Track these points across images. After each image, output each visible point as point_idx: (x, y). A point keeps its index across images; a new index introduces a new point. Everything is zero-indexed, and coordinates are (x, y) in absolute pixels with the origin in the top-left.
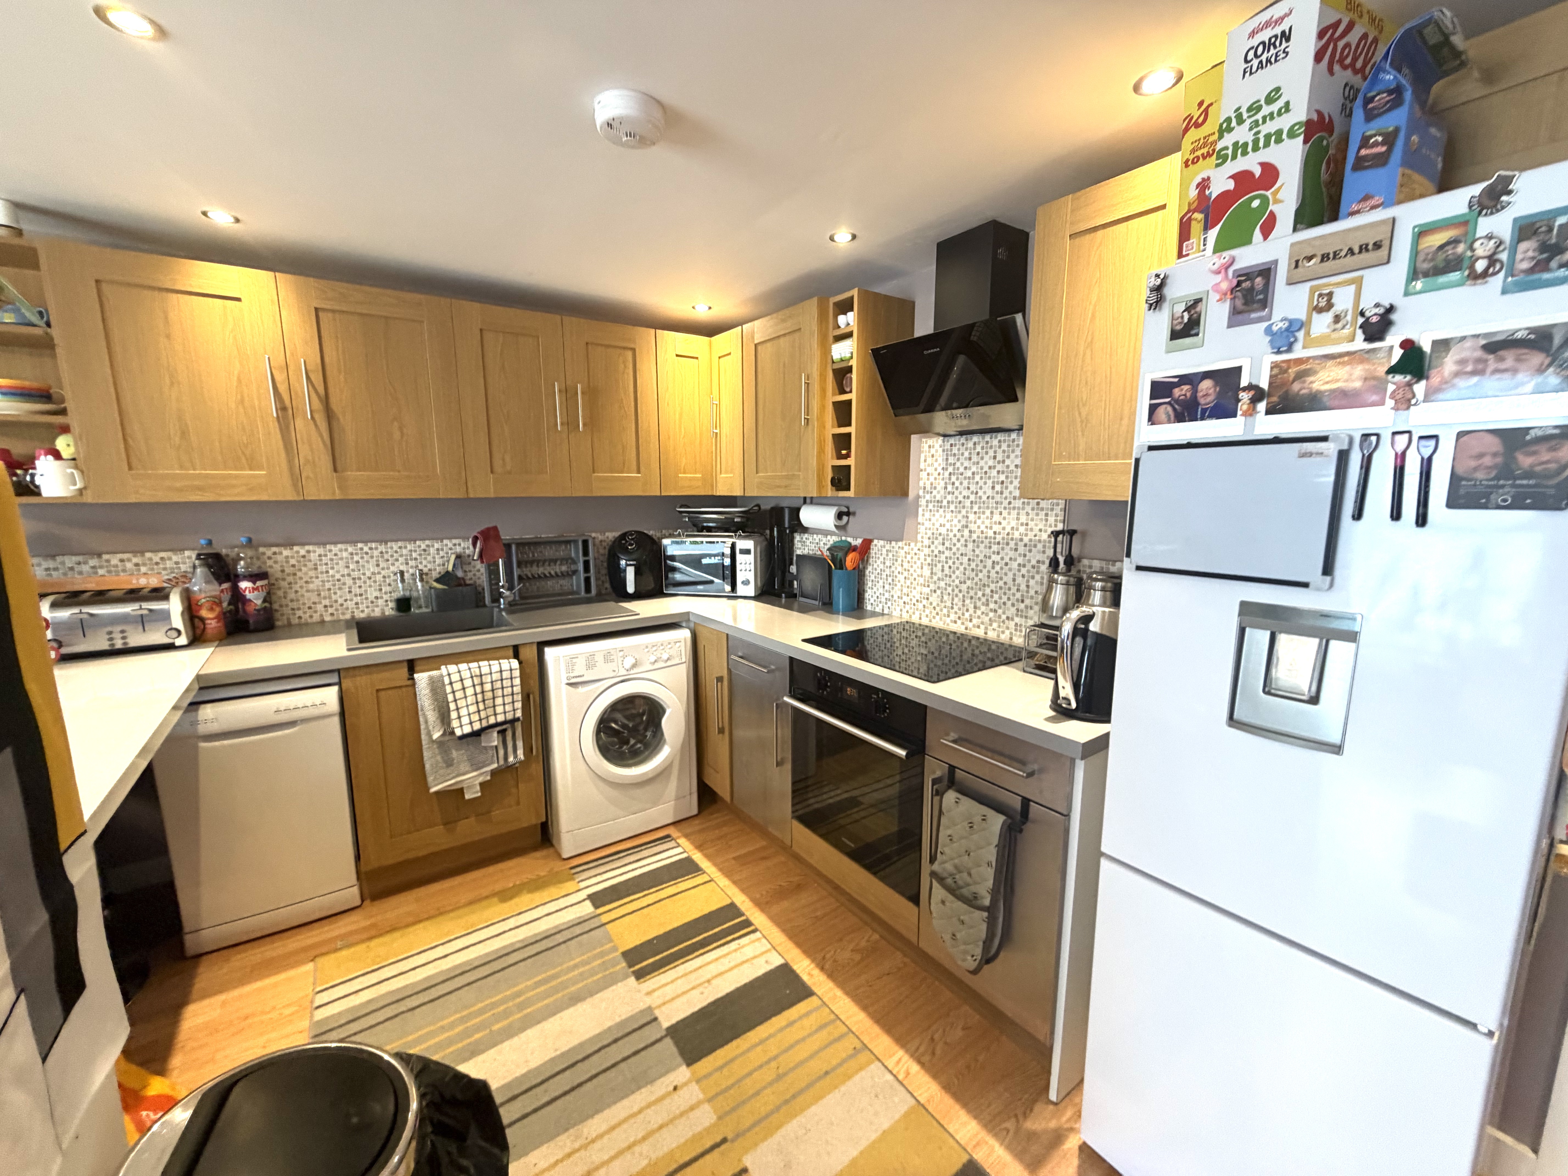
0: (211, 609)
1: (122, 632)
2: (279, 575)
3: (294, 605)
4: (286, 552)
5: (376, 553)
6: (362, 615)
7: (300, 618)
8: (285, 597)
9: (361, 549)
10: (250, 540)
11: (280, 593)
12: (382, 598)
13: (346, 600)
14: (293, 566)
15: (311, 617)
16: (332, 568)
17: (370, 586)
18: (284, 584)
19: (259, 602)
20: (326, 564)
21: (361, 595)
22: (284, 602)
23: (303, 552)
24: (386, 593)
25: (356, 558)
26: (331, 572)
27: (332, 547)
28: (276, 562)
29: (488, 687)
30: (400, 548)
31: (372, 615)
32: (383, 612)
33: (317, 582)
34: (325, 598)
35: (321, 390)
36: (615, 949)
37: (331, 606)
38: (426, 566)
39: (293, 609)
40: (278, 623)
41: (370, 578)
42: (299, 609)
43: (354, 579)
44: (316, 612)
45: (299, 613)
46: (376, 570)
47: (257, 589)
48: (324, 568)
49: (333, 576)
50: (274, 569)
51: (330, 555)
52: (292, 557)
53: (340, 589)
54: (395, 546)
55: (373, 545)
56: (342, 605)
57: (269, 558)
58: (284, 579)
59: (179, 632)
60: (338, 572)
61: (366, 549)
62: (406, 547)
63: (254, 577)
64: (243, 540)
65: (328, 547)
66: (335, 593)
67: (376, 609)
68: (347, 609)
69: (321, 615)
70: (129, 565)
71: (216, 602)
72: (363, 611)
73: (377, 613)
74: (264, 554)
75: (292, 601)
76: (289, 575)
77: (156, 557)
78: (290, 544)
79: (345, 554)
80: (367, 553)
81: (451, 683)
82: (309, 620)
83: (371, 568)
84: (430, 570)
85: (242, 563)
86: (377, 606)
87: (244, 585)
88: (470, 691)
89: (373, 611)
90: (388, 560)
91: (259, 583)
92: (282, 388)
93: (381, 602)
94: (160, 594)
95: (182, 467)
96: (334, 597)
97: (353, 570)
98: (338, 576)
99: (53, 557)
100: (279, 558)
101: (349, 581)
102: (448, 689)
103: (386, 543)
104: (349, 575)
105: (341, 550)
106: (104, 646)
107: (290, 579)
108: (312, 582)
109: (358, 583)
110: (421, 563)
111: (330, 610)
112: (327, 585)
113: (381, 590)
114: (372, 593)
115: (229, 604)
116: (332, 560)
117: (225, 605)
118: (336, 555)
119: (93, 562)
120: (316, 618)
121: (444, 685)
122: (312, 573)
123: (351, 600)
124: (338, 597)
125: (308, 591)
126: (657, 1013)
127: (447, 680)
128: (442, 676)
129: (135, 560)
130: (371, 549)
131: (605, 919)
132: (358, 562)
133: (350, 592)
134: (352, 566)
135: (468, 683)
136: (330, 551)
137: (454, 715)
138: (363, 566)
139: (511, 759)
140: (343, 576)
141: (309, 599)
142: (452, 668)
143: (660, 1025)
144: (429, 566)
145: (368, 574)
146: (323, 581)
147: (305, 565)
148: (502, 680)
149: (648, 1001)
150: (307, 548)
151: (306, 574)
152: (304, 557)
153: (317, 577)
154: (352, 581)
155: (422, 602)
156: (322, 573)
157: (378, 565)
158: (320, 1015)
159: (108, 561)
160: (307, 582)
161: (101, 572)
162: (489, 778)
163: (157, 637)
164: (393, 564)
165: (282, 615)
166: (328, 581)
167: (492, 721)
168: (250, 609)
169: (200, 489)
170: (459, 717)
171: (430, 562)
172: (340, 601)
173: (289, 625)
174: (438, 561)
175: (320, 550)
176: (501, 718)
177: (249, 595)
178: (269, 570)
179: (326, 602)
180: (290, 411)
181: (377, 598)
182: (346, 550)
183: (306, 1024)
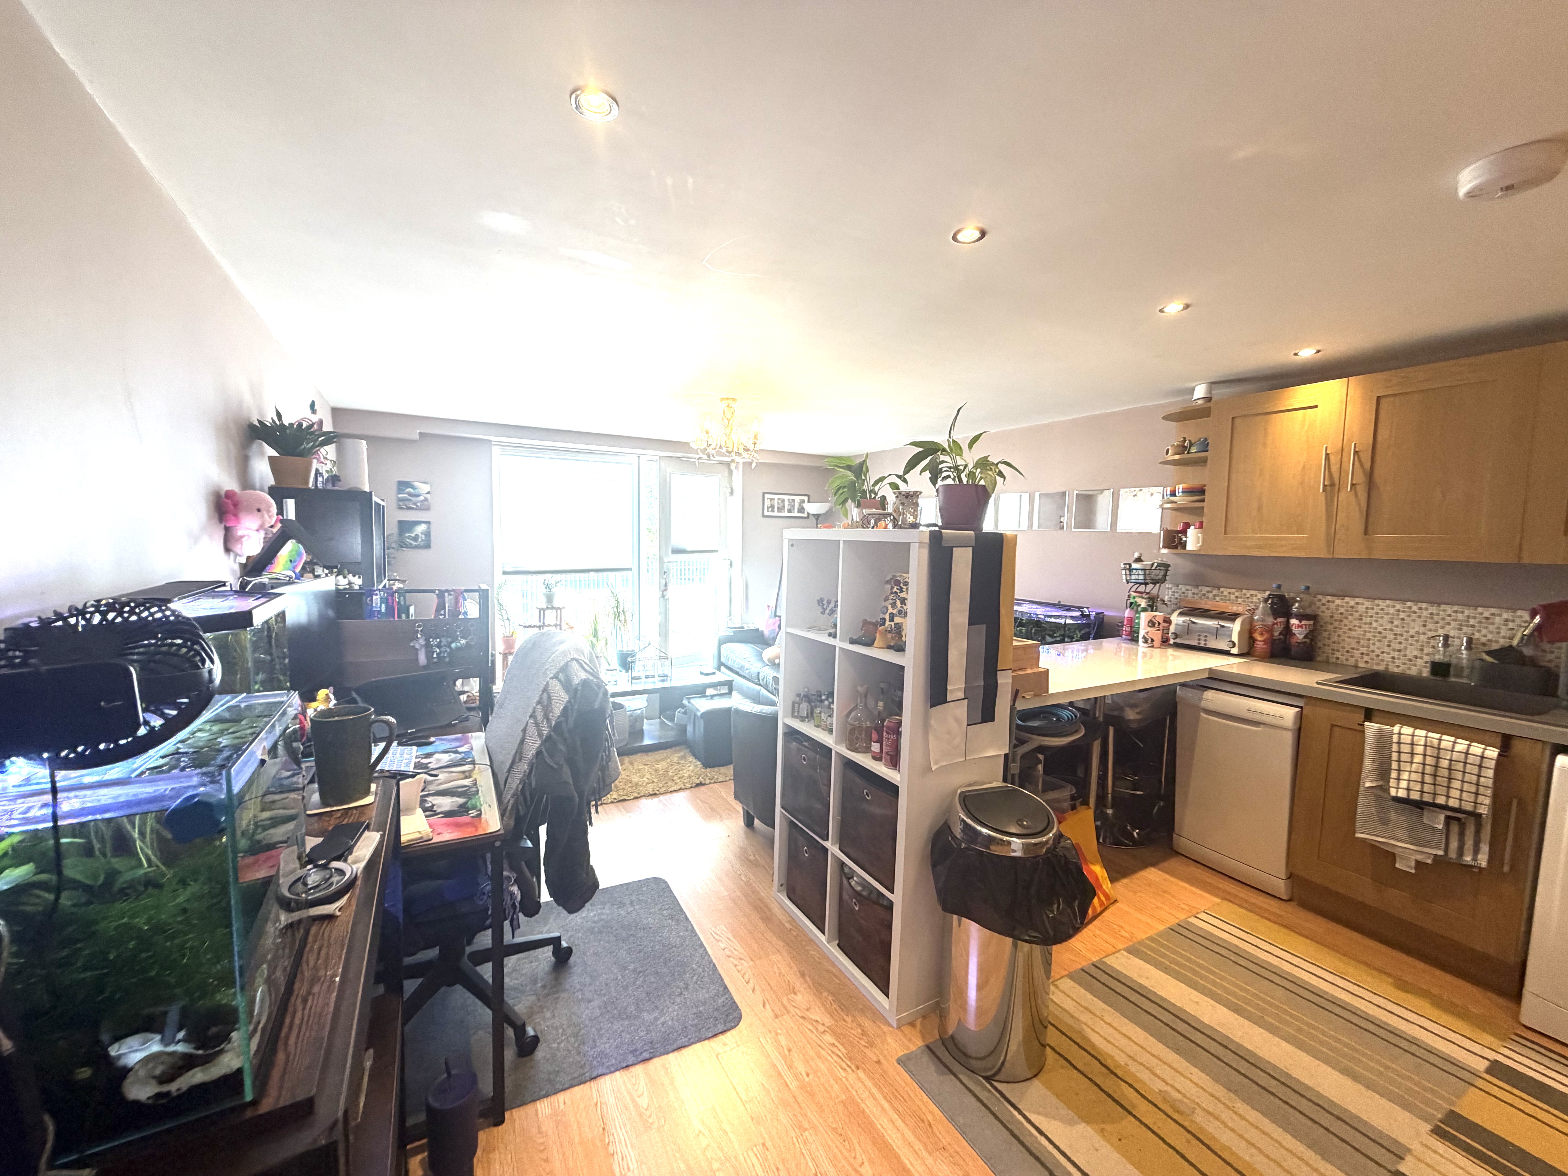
0: (1262, 634)
1: (1206, 636)
2: (1328, 619)
3: (1335, 646)
4: (1338, 602)
5: (1425, 613)
6: (1396, 670)
7: (1338, 658)
8: (1329, 639)
9: (1410, 608)
10: (1308, 588)
11: (1326, 634)
12: (1421, 658)
13: (1383, 653)
14: (1341, 614)
15: (1347, 660)
16: (1376, 621)
17: (1411, 645)
18: (1330, 627)
19: (1301, 637)
20: (1371, 617)
21: (1399, 651)
22: (1327, 642)
23: (1352, 603)
24: (1427, 654)
25: (1402, 615)
26: (1374, 625)
27: (1380, 602)
28: (1328, 609)
29: (1445, 763)
30: (1456, 612)
31: (1408, 672)
32: (1421, 672)
33: (1359, 631)
34: (1363, 646)
35: (1368, 465)
36: (1452, 1103)
37: (1368, 655)
38: (1485, 636)
39: (1333, 650)
40: (1319, 659)
41: (1412, 637)
42: (1338, 651)
43: (1396, 634)
44: (1352, 657)
45: (1338, 654)
46: (1422, 630)
47: (1301, 626)
48: (1368, 620)
49: (1376, 628)
50: (1325, 614)
51: (1376, 609)
52: (1342, 606)
53: (1380, 641)
54: (1449, 609)
55: (1424, 606)
56: (1378, 656)
57: (1324, 605)
58: (1331, 624)
59: (1234, 645)
60: (1381, 625)
61: (1415, 608)
62: (1463, 612)
63: (1301, 617)
64: (1303, 587)
65: (1377, 602)
66: (1374, 644)
67: (1413, 668)
68: (1382, 661)
69: (1357, 661)
70: (1232, 597)
71: (1270, 630)
72: (1398, 667)
73: (1413, 671)
74: (1320, 600)
75: (1334, 642)
76: (1336, 620)
77: (1248, 594)
78: (1342, 596)
79: (1392, 611)
80: (1415, 612)
81: (1399, 743)
82: (1345, 662)
83: (1417, 627)
84: (1489, 640)
85: (1297, 605)
86: (1415, 665)
87: (1294, 621)
88: (1418, 759)
89: (1409, 669)
90: (1437, 623)
91: (1304, 622)
92: (1335, 468)
93: (1420, 662)
94: (1233, 617)
95: (1254, 532)
96: (1372, 648)
97: (1397, 626)
98: (1380, 629)
99: (1197, 586)
100: (1332, 606)
101: (1391, 636)
102: (1395, 747)
103: (1439, 605)
104: (1391, 630)
105: (1388, 606)
106: (1195, 643)
107: (1336, 624)
108: (1355, 630)
109: (1400, 639)
110: (1479, 631)
111: (1366, 658)
112: (1368, 635)
113: (1422, 650)
114: (1412, 652)
115: (1280, 634)
116: (1377, 613)
117: (1276, 634)
118: (1382, 610)
119: (1215, 592)
120: (1352, 662)
121: (1392, 743)
122: (1356, 623)
123: (1388, 654)
124: (1376, 647)
125: (1349, 637)
126: (1408, 1158)
127: (1395, 738)
128: (1392, 733)
129: (1237, 594)
130: (1420, 609)
131: (1479, 1083)
132: (1403, 619)
133: (1389, 646)
134: (1396, 622)
135: (1419, 749)
136: (1378, 605)
137: (1394, 774)
138: (1408, 624)
139: (1468, 859)
140: (1385, 629)
141: (1349, 644)
142: (1407, 730)
143: (1399, 1163)
144: (1490, 637)
145: (1412, 632)
146: (1365, 631)
147: (1352, 615)
148: (1465, 763)
149: (1415, 1146)
150: (1357, 600)
151: (1351, 622)
152: (1352, 607)
153: (1360, 627)
154: (1392, 636)
155: (1466, 672)
156: (1366, 624)
157: (1424, 626)
158: (1193, 920)
159: (1222, 592)
160: (1350, 629)
161: (1218, 599)
162: (1429, 861)
163: (1223, 645)
164: (1443, 628)
165: (1324, 652)
166: (1370, 632)
167: (1441, 800)
168: (1293, 641)
169: (1260, 547)
170: (1398, 779)
171: (1491, 632)
172: (1378, 652)
173: (1327, 662)
174: (1504, 632)
175: (1368, 604)
176: (1453, 803)
177: (1295, 630)
178: (1321, 614)
179: (1364, 650)
180: (1337, 487)
181: (1416, 657)
182: (1394, 606)
183: (1182, 917)
